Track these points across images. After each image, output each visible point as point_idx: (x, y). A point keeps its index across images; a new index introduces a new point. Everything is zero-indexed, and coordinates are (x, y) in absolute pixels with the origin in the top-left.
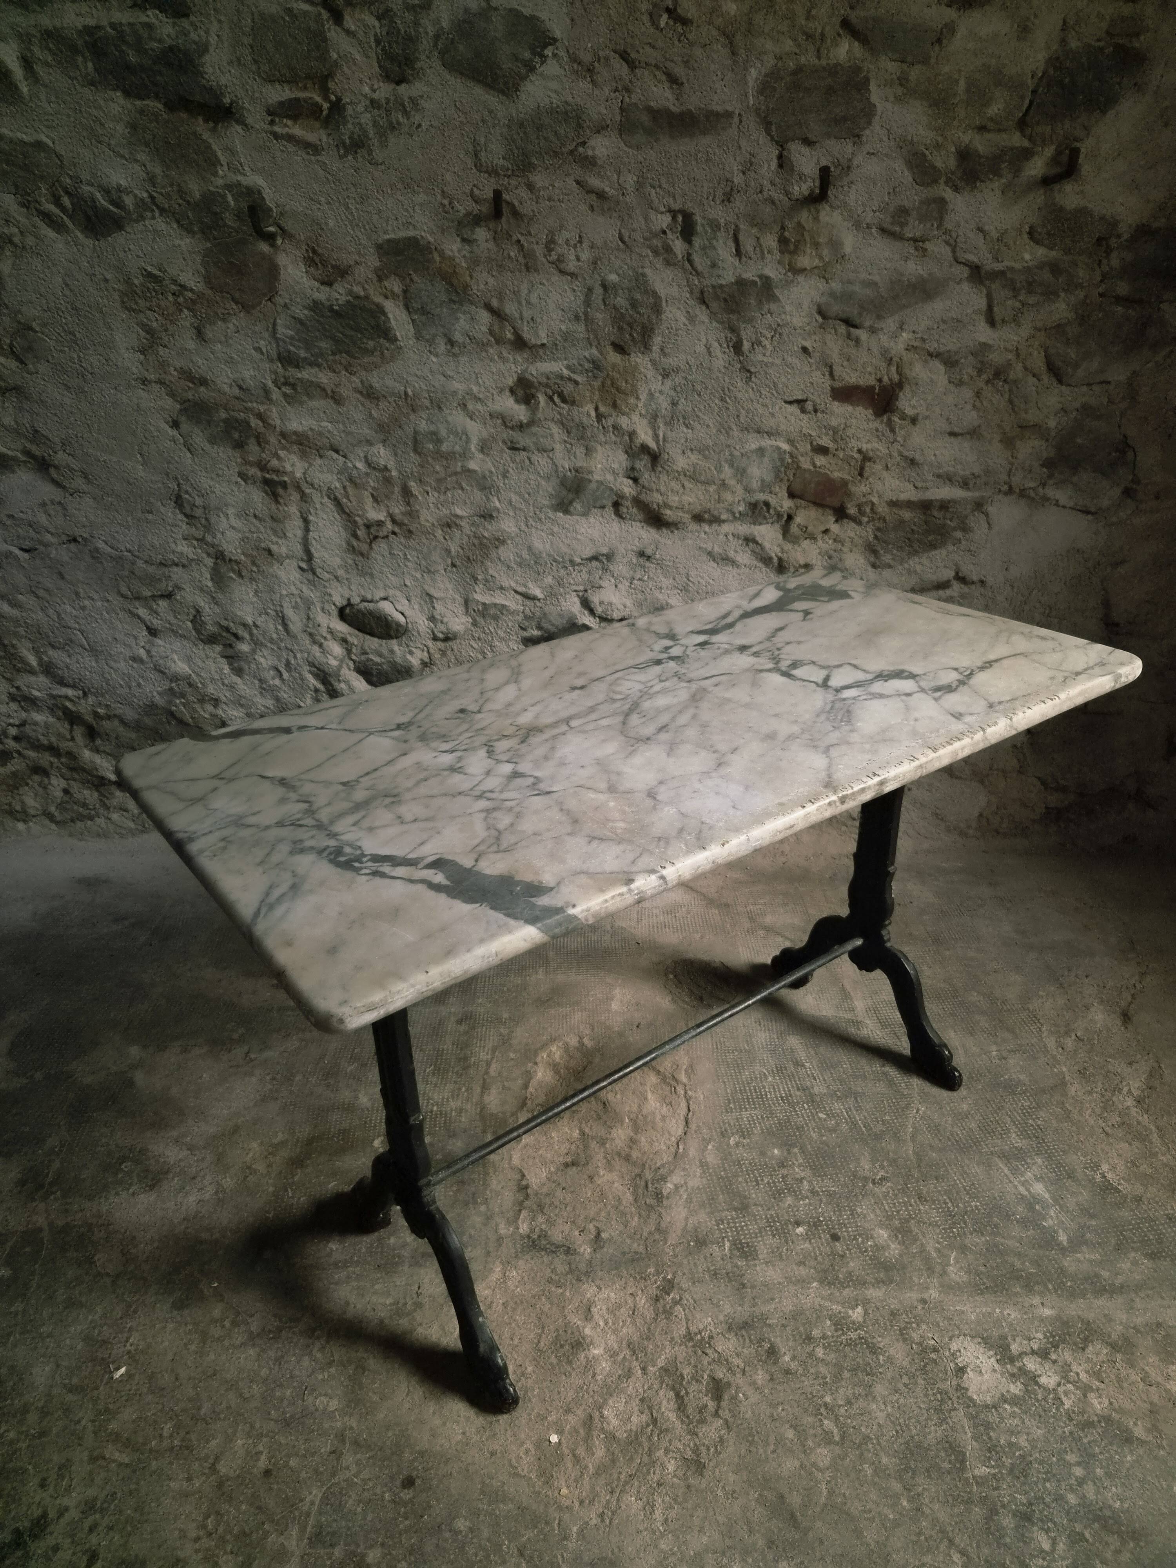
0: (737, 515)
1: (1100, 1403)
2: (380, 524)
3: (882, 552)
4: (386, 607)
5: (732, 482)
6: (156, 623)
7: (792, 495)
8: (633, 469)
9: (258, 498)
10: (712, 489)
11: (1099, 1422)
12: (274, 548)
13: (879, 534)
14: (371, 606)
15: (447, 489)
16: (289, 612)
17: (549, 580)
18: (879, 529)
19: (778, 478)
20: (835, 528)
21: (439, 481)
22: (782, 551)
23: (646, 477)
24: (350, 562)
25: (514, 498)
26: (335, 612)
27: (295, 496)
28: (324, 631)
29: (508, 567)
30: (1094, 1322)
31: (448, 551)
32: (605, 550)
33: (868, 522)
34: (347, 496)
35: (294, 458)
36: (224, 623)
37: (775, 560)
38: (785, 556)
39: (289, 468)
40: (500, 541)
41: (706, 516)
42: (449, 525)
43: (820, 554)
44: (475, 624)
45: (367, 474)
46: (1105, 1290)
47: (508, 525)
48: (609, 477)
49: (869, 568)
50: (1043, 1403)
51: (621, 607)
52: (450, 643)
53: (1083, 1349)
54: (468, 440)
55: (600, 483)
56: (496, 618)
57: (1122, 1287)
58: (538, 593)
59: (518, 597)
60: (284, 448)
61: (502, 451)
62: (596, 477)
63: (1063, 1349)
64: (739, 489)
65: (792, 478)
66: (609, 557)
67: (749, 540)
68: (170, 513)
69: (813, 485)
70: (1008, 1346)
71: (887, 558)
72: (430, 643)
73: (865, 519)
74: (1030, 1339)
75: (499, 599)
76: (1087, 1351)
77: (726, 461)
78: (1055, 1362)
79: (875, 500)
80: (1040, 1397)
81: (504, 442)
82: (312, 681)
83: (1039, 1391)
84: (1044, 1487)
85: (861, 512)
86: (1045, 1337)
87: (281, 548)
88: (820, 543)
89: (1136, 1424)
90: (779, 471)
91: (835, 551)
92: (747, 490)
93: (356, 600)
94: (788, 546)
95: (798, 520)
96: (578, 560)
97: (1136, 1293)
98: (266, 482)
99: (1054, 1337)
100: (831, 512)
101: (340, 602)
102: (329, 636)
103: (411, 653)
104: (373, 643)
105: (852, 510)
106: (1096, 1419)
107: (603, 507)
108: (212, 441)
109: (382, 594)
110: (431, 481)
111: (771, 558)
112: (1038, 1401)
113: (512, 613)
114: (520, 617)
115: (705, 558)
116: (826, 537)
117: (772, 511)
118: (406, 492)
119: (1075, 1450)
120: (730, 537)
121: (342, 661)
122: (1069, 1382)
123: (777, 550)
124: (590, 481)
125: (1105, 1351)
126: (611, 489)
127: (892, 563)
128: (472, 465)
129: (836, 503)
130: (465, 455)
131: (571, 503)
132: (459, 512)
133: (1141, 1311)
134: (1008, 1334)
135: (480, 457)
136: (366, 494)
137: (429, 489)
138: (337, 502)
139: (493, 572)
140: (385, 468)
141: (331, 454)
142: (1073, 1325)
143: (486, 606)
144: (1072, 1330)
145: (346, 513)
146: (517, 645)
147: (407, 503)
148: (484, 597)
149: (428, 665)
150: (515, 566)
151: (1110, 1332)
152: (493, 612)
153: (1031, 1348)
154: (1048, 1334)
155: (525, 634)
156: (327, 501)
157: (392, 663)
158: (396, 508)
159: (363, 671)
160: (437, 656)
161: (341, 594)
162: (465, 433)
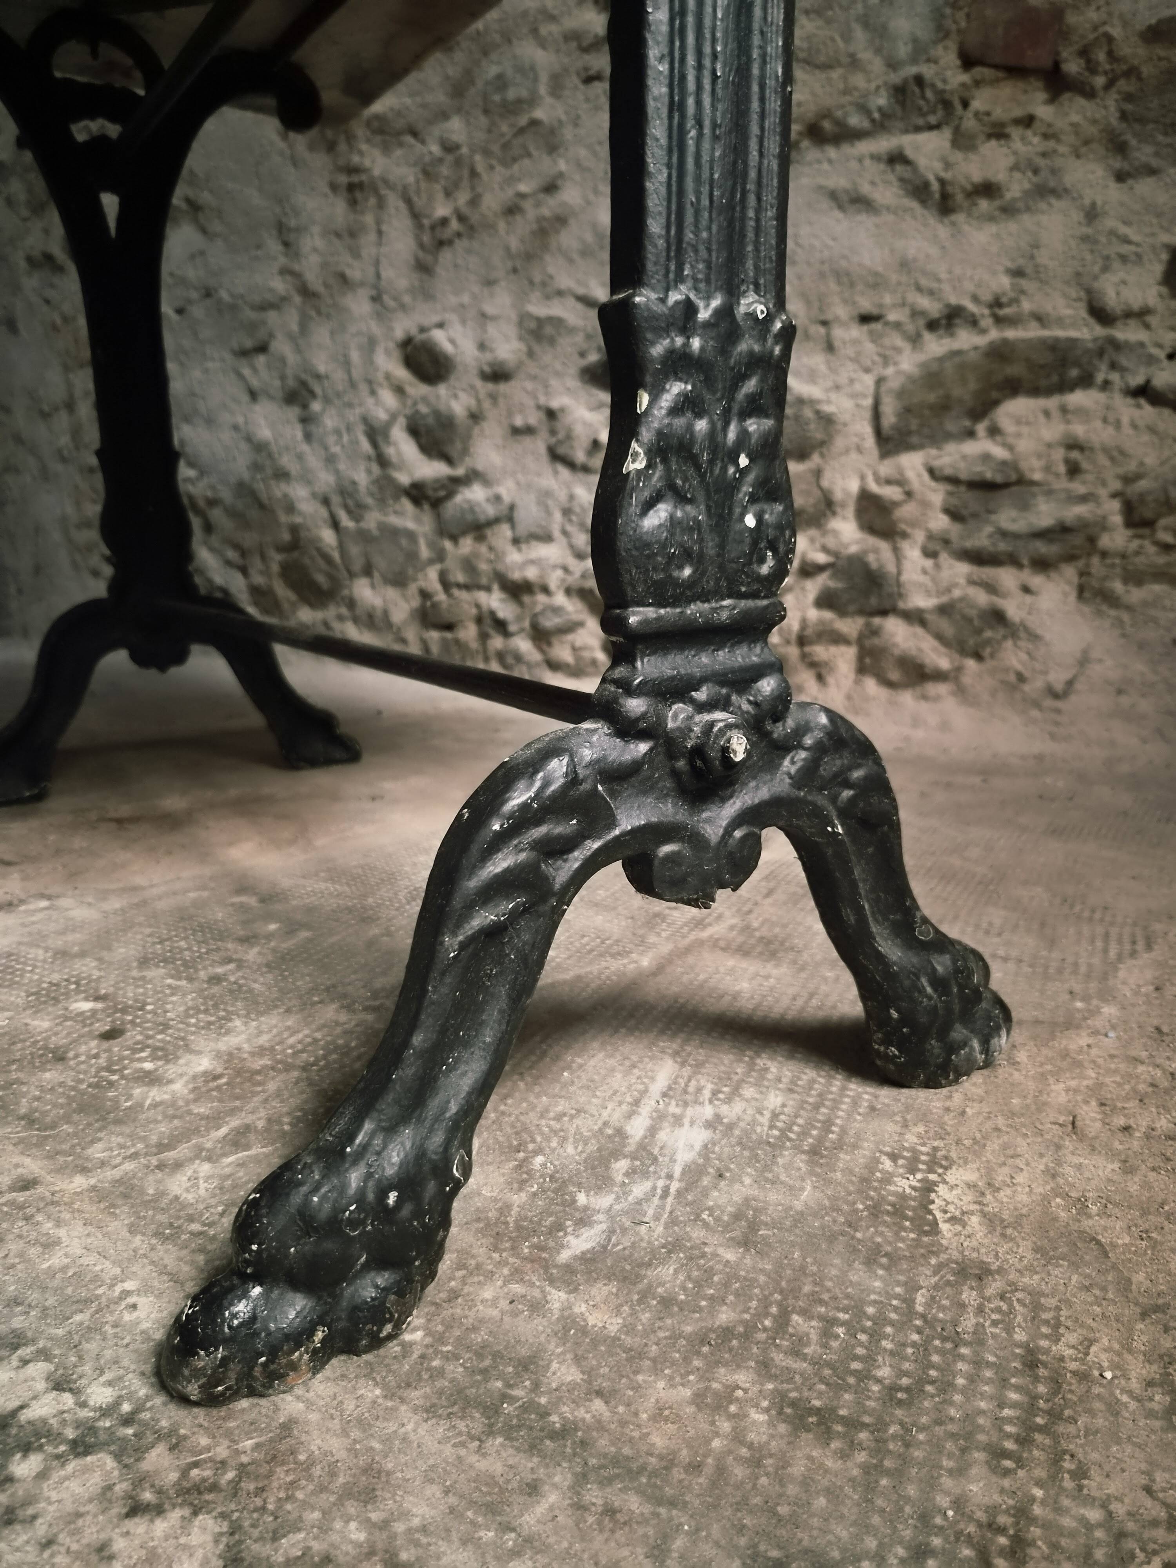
0: (876, 115)
2: (444, 222)
3: (1133, 142)
4: (439, 337)
5: (865, 55)
6: (255, 383)
7: (968, 62)
9: (339, 208)
10: (836, 74)
12: (348, 272)
13: (1129, 107)
14: (423, 336)
15: (515, 160)
16: (355, 356)
18: (1128, 97)
19: (942, 33)
20: (1043, 111)
21: (506, 146)
22: (948, 166)
24: (417, 283)
25: (583, 153)
26: (397, 354)
27: (372, 201)
28: (380, 376)
29: (571, 261)
30: (309, 1466)
31: (507, 249)
33: (1108, 87)
34: (418, 192)
35: (377, 153)
36: (304, 376)
37: (935, 186)
38: (947, 176)
39: (367, 163)
40: (561, 220)
41: (827, 125)
42: (512, 210)
43: (1015, 168)
44: (531, 354)
45: (441, 160)
47: (571, 195)
49: (1113, 185)
52: (503, 387)
54: (536, 80)
56: (552, 341)
57: (561, 1434)
58: (600, 293)
59: (579, 306)
60: (368, 141)
61: (576, 88)
64: (877, 65)
65: (963, 24)
67: (896, 159)
68: (274, 246)
69: (1000, 30)
71: (1143, 153)
72: (479, 383)
73: (1100, 81)
74: (61, 1384)
75: (557, 310)
76: (139, 1525)
77: (858, 20)
79: (1116, 31)
81: (578, 74)
82: (365, 445)
85: (1092, 68)
87: (355, 273)
88: (1018, 145)
90: (943, 16)
91: (1044, 155)
92: (892, 65)
93: (414, 331)
94: (957, 156)
95: (977, 104)
97: (582, 1478)
98: (351, 188)
100: (1040, 84)
101: (399, 334)
102: (385, 383)
103: (456, 396)
104: (423, 389)
105: (1072, 67)
108: (311, 148)
109: (435, 319)
110: (496, 148)
111: (926, 185)
113: (572, 331)
114: (579, 338)
115: (825, 204)
116: (1029, 133)
117: (929, 94)
118: (474, 174)
120: (867, 162)
121: (393, 417)
123: (938, 166)
127: (1155, 162)
128: (539, 114)
129: (1046, 62)
130: (533, 101)
132: (523, 188)
133: (510, 1542)
134: (41, 1344)
135: (549, 100)
136: (438, 187)
137: (494, 162)
138: (409, 202)
139: (551, 270)
140: (457, 147)
141: (409, 139)
142: (228, 1434)
143: (541, 322)
144: (204, 1441)
145: (416, 216)
146: (573, 382)
147: (473, 188)
148: (539, 309)
149: (475, 417)
150: (575, 256)
151: (295, 1527)
152: (548, 330)
153: (22, 1407)
154: (126, 1407)
155: (584, 363)
156: (402, 205)
157: (437, 414)
158: (462, 198)
159: (414, 431)
160: (487, 405)
161: (403, 326)
162: (533, 68)
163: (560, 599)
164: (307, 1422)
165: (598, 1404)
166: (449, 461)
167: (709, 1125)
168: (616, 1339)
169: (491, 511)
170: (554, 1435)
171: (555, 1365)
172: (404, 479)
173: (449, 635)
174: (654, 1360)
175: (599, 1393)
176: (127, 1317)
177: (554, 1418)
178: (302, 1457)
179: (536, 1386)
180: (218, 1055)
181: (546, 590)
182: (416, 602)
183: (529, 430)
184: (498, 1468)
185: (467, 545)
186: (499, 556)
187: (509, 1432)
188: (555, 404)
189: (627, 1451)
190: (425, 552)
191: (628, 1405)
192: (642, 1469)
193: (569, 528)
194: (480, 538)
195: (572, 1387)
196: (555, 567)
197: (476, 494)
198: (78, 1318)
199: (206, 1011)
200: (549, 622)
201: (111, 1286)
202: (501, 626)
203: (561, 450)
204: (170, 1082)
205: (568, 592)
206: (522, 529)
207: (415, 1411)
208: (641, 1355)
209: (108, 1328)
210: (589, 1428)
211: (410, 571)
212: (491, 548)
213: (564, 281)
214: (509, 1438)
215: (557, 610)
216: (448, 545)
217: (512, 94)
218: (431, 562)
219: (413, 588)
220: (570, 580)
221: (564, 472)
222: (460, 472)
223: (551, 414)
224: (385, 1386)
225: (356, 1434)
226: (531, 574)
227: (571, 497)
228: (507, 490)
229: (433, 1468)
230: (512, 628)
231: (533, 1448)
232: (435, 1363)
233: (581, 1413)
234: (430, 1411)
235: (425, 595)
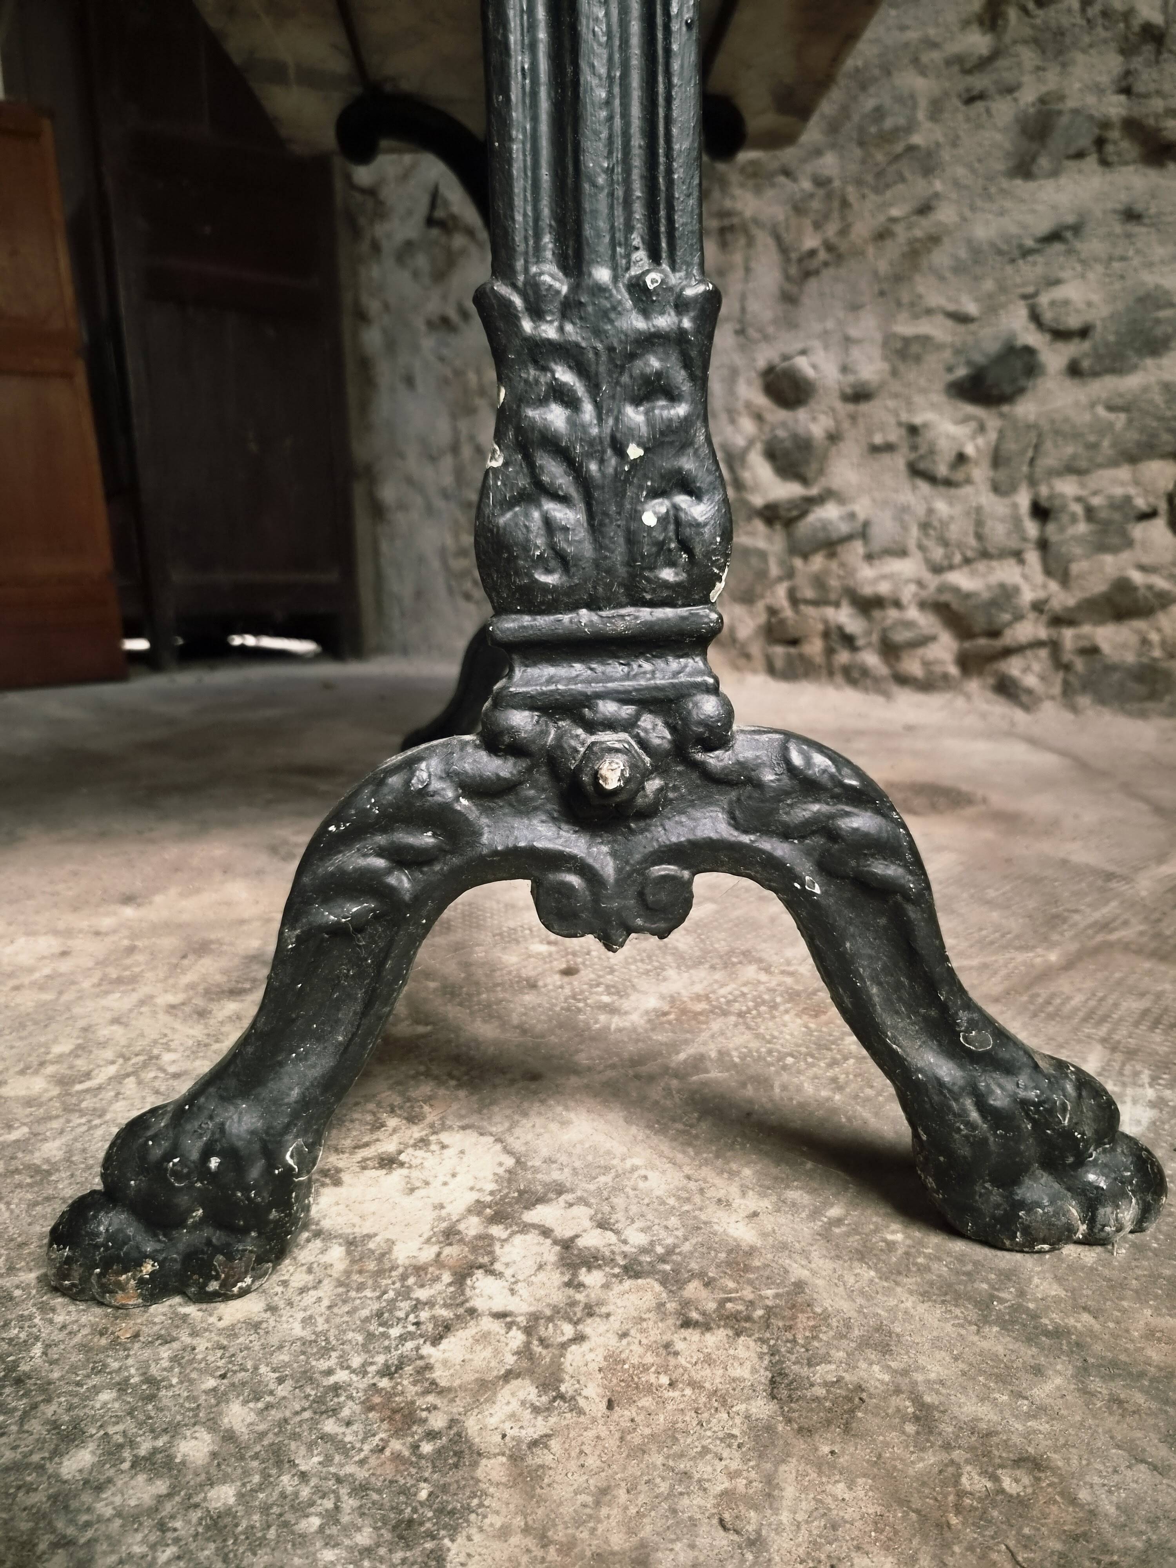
1: (513, 1416)
2: (812, 253)
4: (802, 364)
8: (1128, 73)
11: (432, 1435)
14: (786, 364)
15: (888, 186)
17: (989, 285)
21: (880, 175)
23: (1146, 79)
24: (781, 313)
25: (961, 171)
26: (758, 383)
27: (742, 241)
28: (740, 405)
29: (942, 278)
30: (825, 1317)
31: (875, 273)
32: (1070, 219)
34: (787, 228)
35: (749, 196)
39: (739, 206)
40: (934, 240)
42: (882, 235)
44: (894, 373)
45: (812, 196)
46: (984, 1304)
47: (946, 214)
48: (1091, 100)
50: (405, 1305)
51: (1081, 306)
52: (864, 407)
53: (687, 1324)
54: (915, 107)
55: (1076, 112)
56: (918, 359)
57: (1058, 1333)
58: (971, 308)
59: (949, 323)
60: (742, 186)
61: (956, 109)
62: (1070, 104)
63: (639, 1289)
66: (1077, 229)
70: (541, 1200)
72: (839, 405)
74: (603, 1225)
75: (924, 327)
76: (693, 1335)
78: (574, 1284)
80: (422, 1294)
81: (959, 95)
83: (439, 1287)
84: (96, 1390)
86: (644, 1251)
89: (504, 1533)
93: (776, 360)
96: (1030, 243)
97: (1084, 1371)
98: (723, 231)
99: (663, 1259)
101: (761, 363)
102: (745, 411)
104: (782, 414)
106: (438, 1422)
107: (1080, 155)
109: (799, 346)
110: (870, 178)
112: (405, 1293)
113: (940, 347)
114: (947, 354)
118: (845, 204)
119: (276, 1414)
121: (751, 443)
122: (528, 1331)
124: (1060, 113)
125: (742, 1372)
126: (1091, 118)
128: (917, 139)
130: (910, 127)
131: (1034, 159)
132: (895, 212)
133: (1024, 1406)
134: (579, 1193)
135: (928, 125)
136: (807, 222)
137: (866, 191)
138: (778, 239)
139: (921, 289)
140: (829, 181)
141: (782, 179)
142: (750, 1282)
143: (907, 341)
144: (731, 1285)
145: (784, 250)
146: (939, 398)
147: (843, 218)
148: (905, 328)
149: (834, 438)
150: (948, 275)
151: (826, 1359)
152: (915, 348)
153: (577, 1236)
154: (660, 1250)
155: (951, 377)
156: (770, 242)
157: (795, 437)
158: (831, 229)
159: (772, 454)
160: (846, 425)
161: (765, 356)
162: (912, 97)
163: (913, 613)
164: (816, 1286)
165: (1086, 1317)
166: (804, 480)
167: (1152, 1105)
168: (1092, 1269)
169: (844, 528)
170: (1047, 1334)
171: (1036, 1280)
172: (758, 501)
173: (792, 650)
174: (1136, 1292)
175: (1085, 1309)
176: (641, 1185)
177: (1045, 1321)
178: (818, 1310)
179: (1021, 1294)
180: (662, 997)
181: (897, 604)
182: (762, 618)
183: (889, 448)
184: (1000, 1350)
185: (818, 562)
186: (851, 572)
187: (1005, 1325)
188: (918, 420)
189: (1123, 1357)
190: (774, 570)
191: (1118, 1323)
192: (1142, 1375)
193: (926, 542)
194: (832, 555)
195: (1058, 1300)
196: (908, 581)
197: (830, 512)
198: (602, 1179)
199: (642, 961)
200: (901, 636)
201: (623, 1160)
202: (848, 641)
203: (922, 466)
204: (626, 1013)
205: (923, 605)
206: (876, 545)
207: (911, 1292)
208: (1123, 1286)
209: (628, 1189)
210: (1080, 1334)
211: (759, 589)
212: (842, 565)
213: (935, 298)
214: (1003, 1328)
215: (909, 624)
216: (798, 563)
217: (888, 124)
218: (780, 579)
219: (760, 605)
220: (924, 594)
221: (924, 487)
222: (814, 491)
223: (913, 430)
224: (877, 1270)
225: (860, 1301)
226: (884, 588)
227: (930, 511)
228: (862, 508)
229: (938, 1338)
230: (860, 642)
231: (1030, 1340)
232: (920, 1260)
233: (1071, 1321)
234: (925, 1296)
235: (772, 611)
